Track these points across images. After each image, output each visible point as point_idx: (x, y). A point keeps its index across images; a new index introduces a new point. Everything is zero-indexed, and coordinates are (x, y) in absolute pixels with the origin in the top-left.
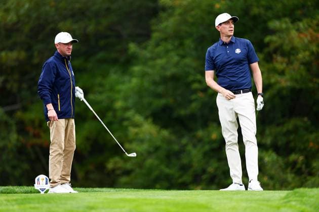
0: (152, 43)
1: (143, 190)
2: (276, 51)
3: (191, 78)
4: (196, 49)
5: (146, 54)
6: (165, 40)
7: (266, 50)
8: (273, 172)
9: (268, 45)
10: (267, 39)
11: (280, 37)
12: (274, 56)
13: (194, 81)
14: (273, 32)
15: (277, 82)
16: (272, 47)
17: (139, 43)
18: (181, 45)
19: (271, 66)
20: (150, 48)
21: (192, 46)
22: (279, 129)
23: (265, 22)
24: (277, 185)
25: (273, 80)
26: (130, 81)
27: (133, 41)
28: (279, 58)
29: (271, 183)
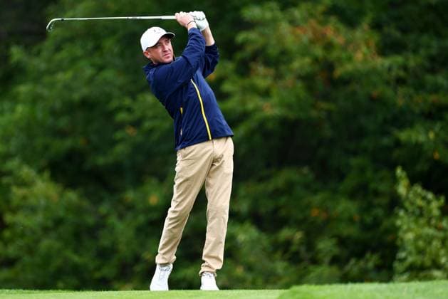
0: (48, 44)
1: (38, 291)
2: (255, 57)
3: (114, 104)
4: (122, 55)
5: (38, 64)
6: (71, 40)
7: (239, 56)
8: (252, 259)
9: (241, 47)
10: (241, 37)
11: (262, 35)
12: (253, 65)
13: (119, 109)
14: (249, 25)
15: (257, 109)
16: (249, 50)
17: (27, 47)
18: (98, 48)
19: (246, 82)
20: (45, 54)
21: (116, 50)
22: (261, 187)
23: (237, 9)
24: (260, 281)
25: (250, 106)
26: (13, 111)
27: (18, 43)
28: (261, 69)
29: (249, 277)
